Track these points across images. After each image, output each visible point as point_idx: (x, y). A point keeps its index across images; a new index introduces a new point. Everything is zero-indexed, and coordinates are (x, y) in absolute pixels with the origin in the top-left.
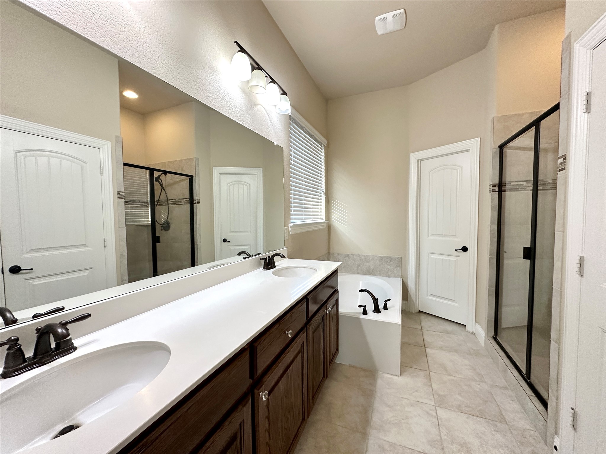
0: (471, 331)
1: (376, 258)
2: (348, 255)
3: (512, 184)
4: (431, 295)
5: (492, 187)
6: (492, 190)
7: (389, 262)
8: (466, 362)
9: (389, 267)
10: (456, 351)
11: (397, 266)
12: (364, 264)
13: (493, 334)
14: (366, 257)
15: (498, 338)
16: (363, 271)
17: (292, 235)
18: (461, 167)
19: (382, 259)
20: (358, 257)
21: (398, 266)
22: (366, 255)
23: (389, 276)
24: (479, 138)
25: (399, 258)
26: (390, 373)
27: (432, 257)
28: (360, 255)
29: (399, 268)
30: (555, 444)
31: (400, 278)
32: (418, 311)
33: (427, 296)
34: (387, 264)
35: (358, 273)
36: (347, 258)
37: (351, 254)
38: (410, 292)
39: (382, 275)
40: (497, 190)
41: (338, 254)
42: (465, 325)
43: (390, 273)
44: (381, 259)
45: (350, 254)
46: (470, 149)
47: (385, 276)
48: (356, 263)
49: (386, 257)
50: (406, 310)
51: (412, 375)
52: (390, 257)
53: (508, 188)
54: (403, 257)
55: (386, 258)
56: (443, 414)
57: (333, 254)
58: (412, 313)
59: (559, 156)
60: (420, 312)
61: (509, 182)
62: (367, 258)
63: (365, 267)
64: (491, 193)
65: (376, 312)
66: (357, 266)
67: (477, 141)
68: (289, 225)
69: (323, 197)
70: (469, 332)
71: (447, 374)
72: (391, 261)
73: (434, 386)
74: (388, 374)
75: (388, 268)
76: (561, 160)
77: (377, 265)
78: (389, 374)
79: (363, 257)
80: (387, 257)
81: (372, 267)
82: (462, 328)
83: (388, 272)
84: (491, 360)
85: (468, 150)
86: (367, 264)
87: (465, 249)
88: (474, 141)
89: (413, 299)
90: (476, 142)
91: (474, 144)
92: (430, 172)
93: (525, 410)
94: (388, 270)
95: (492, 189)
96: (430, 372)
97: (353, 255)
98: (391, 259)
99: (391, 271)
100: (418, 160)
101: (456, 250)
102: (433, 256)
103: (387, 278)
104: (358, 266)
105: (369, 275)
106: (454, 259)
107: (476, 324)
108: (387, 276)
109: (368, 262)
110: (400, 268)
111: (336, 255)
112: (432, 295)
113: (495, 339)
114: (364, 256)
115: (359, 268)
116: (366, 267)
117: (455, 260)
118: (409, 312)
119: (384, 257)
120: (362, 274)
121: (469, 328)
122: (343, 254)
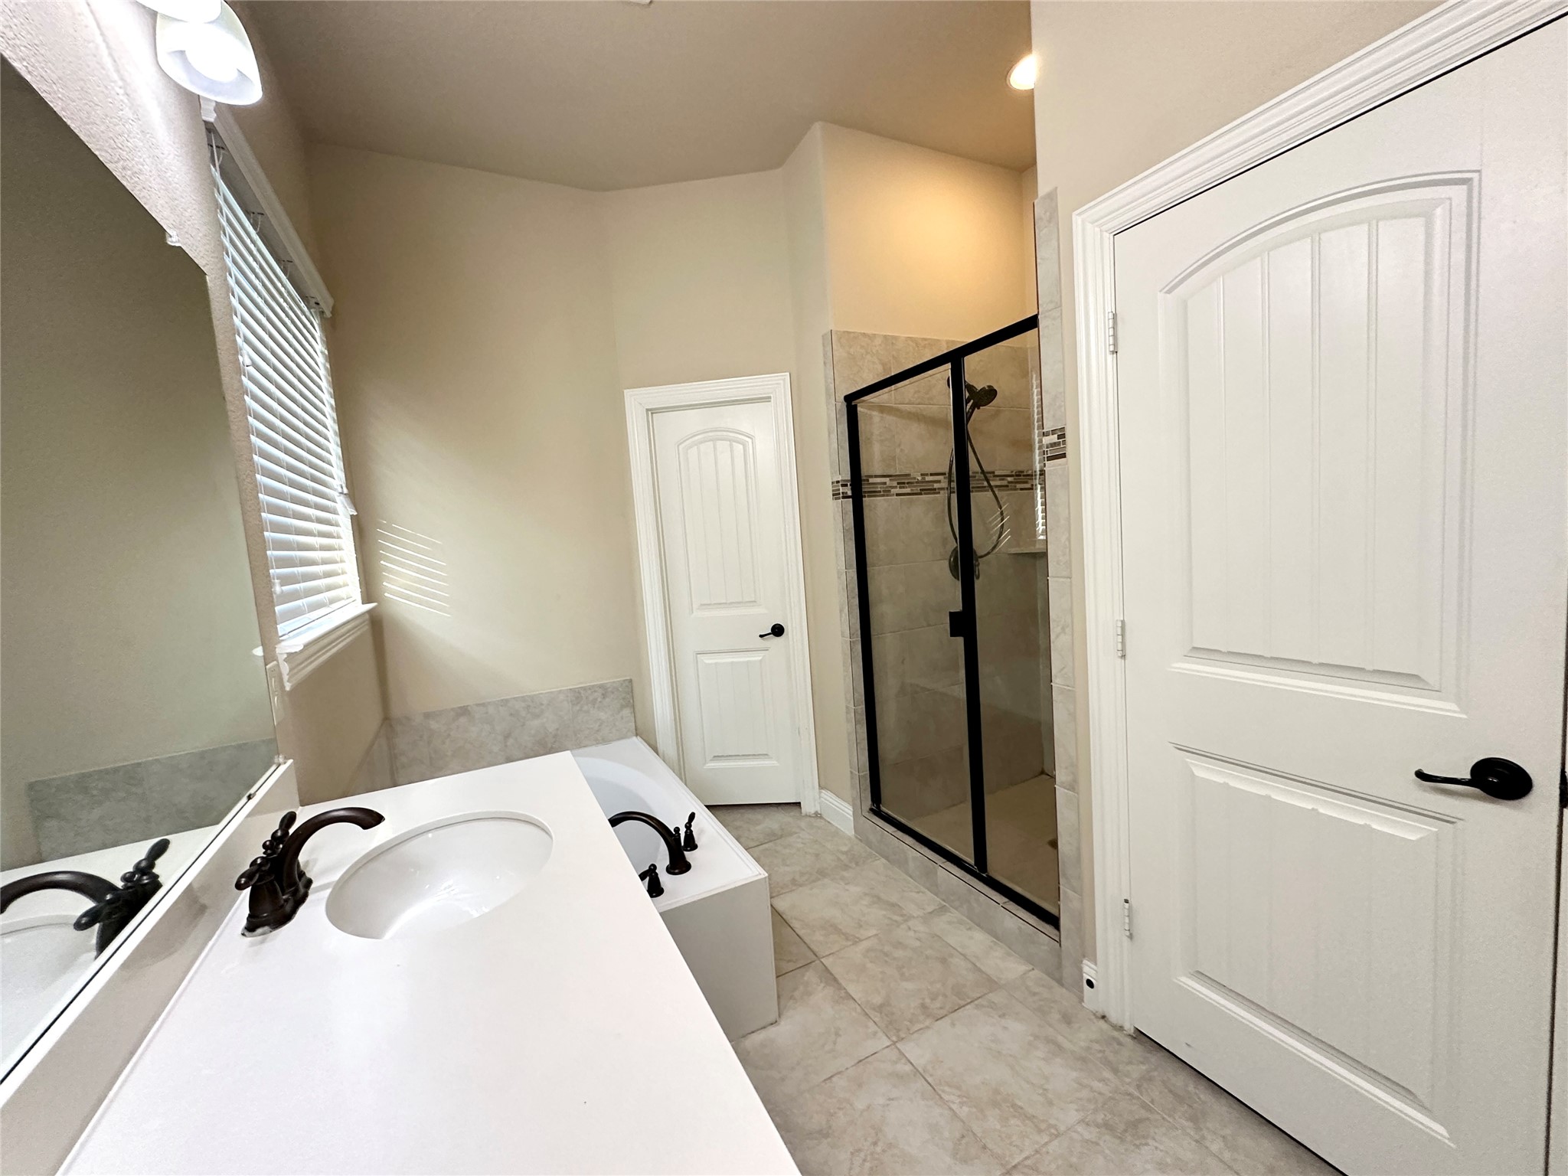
0: (813, 811)
1: (562, 697)
2: (464, 711)
3: (871, 480)
4: (714, 756)
5: (841, 488)
6: (843, 493)
7: (599, 700)
8: (855, 890)
9: (601, 714)
10: (822, 873)
11: (622, 707)
12: (523, 726)
13: (868, 803)
14: (529, 701)
15: (883, 809)
17: (294, 689)
18: (752, 439)
19: (577, 696)
20: (502, 709)
21: (625, 707)
22: (529, 696)
23: (605, 741)
24: (788, 374)
25: (625, 684)
26: (753, 1030)
28: (506, 701)
29: (627, 712)
30: (1086, 977)
31: (635, 737)
33: (705, 763)
34: (596, 706)
36: (463, 720)
37: (478, 705)
39: (583, 743)
40: (850, 493)
41: (427, 716)
42: (800, 803)
43: (605, 732)
45: (472, 705)
46: (770, 398)
47: (595, 743)
48: (498, 728)
49: (589, 688)
51: (797, 994)
52: (601, 686)
53: (866, 490)
54: (635, 679)
55: (589, 691)
56: (918, 1051)
59: (1044, 430)
61: (866, 476)
62: (532, 705)
63: (529, 733)
64: (840, 501)
65: (677, 871)
66: (500, 737)
67: (784, 380)
68: (278, 651)
69: (344, 512)
70: (810, 816)
71: (850, 943)
72: (604, 696)
73: (852, 989)
74: (750, 1034)
75: (600, 719)
76: (1054, 438)
77: (566, 718)
78: (753, 1032)
79: (519, 705)
80: (593, 686)
81: (552, 728)
82: (794, 812)
83: (599, 730)
84: (883, 860)
85: (768, 399)
86: (536, 723)
87: (778, 630)
88: (778, 380)
90: (782, 382)
91: (778, 384)
92: (680, 444)
93: (997, 936)
94: (600, 726)
95: (841, 491)
96: (822, 960)
97: (484, 705)
98: (605, 691)
99: (608, 727)
100: (647, 410)
101: (761, 636)
102: (708, 660)
103: (601, 747)
104: (507, 737)
105: (544, 753)
106: (756, 657)
107: (820, 793)
108: (598, 742)
109: (537, 716)
110: (632, 710)
111: (418, 720)
112: (716, 758)
113: (877, 812)
114: (523, 699)
115: (511, 740)
116: (532, 732)
117: (760, 658)
119: (584, 689)
121: (808, 808)
122: (443, 711)
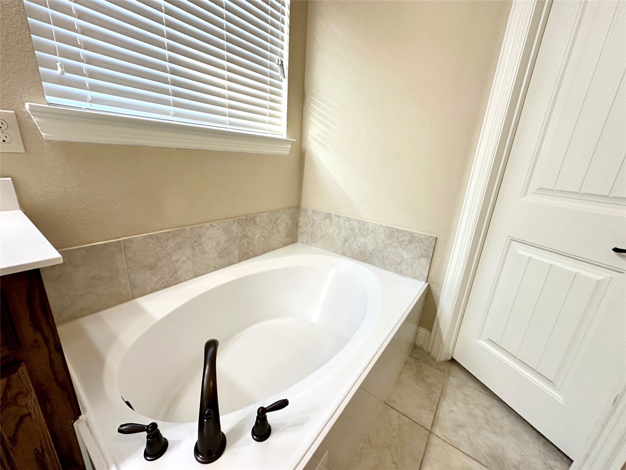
1: (381, 230)
2: (329, 216)
4: (489, 339)
7: (406, 243)
9: (405, 255)
11: (422, 256)
12: (355, 238)
14: (362, 224)
16: (353, 252)
20: (346, 223)
21: (424, 257)
22: (363, 221)
23: (401, 273)
25: (431, 239)
27: (519, 252)
28: (350, 219)
29: (425, 262)
31: (424, 282)
32: (449, 358)
33: (480, 339)
34: (403, 246)
35: (344, 254)
36: (328, 221)
37: (335, 215)
38: (440, 316)
39: (387, 267)
41: (314, 212)
42: (572, 461)
43: (404, 267)
44: (392, 233)
45: (333, 214)
47: (393, 270)
48: (342, 234)
49: (402, 231)
50: (425, 348)
52: (411, 234)
54: (440, 239)
55: (401, 234)
57: (306, 209)
58: (434, 359)
60: (453, 360)
62: (363, 228)
63: (357, 244)
66: (342, 239)
72: (411, 242)
75: (402, 257)
77: (381, 245)
79: (356, 225)
80: (405, 231)
81: (370, 248)
83: (400, 264)
86: (362, 240)
89: (442, 331)
94: (402, 261)
97: (339, 217)
98: (412, 238)
99: (406, 264)
101: (616, 250)
102: (523, 250)
103: (397, 275)
104: (345, 241)
105: (364, 261)
108: (396, 272)
109: (364, 236)
110: (430, 262)
111: (310, 212)
112: (489, 341)
114: (359, 222)
115: (347, 244)
116: (359, 244)
118: (429, 354)
119: (398, 230)
120: (350, 257)
122: (321, 212)
